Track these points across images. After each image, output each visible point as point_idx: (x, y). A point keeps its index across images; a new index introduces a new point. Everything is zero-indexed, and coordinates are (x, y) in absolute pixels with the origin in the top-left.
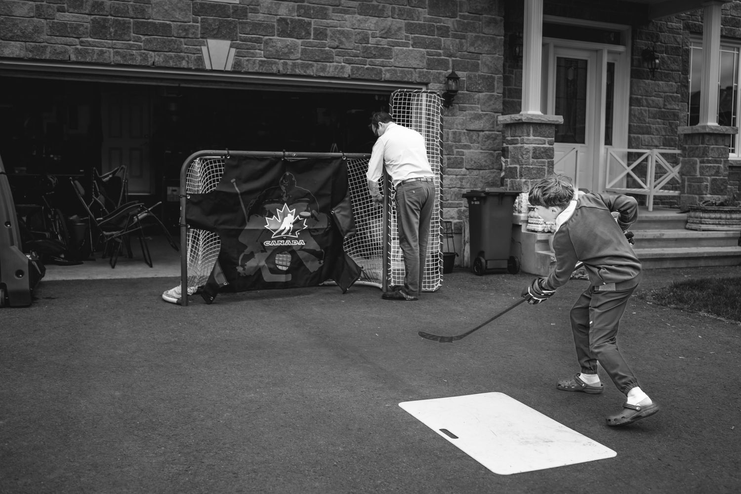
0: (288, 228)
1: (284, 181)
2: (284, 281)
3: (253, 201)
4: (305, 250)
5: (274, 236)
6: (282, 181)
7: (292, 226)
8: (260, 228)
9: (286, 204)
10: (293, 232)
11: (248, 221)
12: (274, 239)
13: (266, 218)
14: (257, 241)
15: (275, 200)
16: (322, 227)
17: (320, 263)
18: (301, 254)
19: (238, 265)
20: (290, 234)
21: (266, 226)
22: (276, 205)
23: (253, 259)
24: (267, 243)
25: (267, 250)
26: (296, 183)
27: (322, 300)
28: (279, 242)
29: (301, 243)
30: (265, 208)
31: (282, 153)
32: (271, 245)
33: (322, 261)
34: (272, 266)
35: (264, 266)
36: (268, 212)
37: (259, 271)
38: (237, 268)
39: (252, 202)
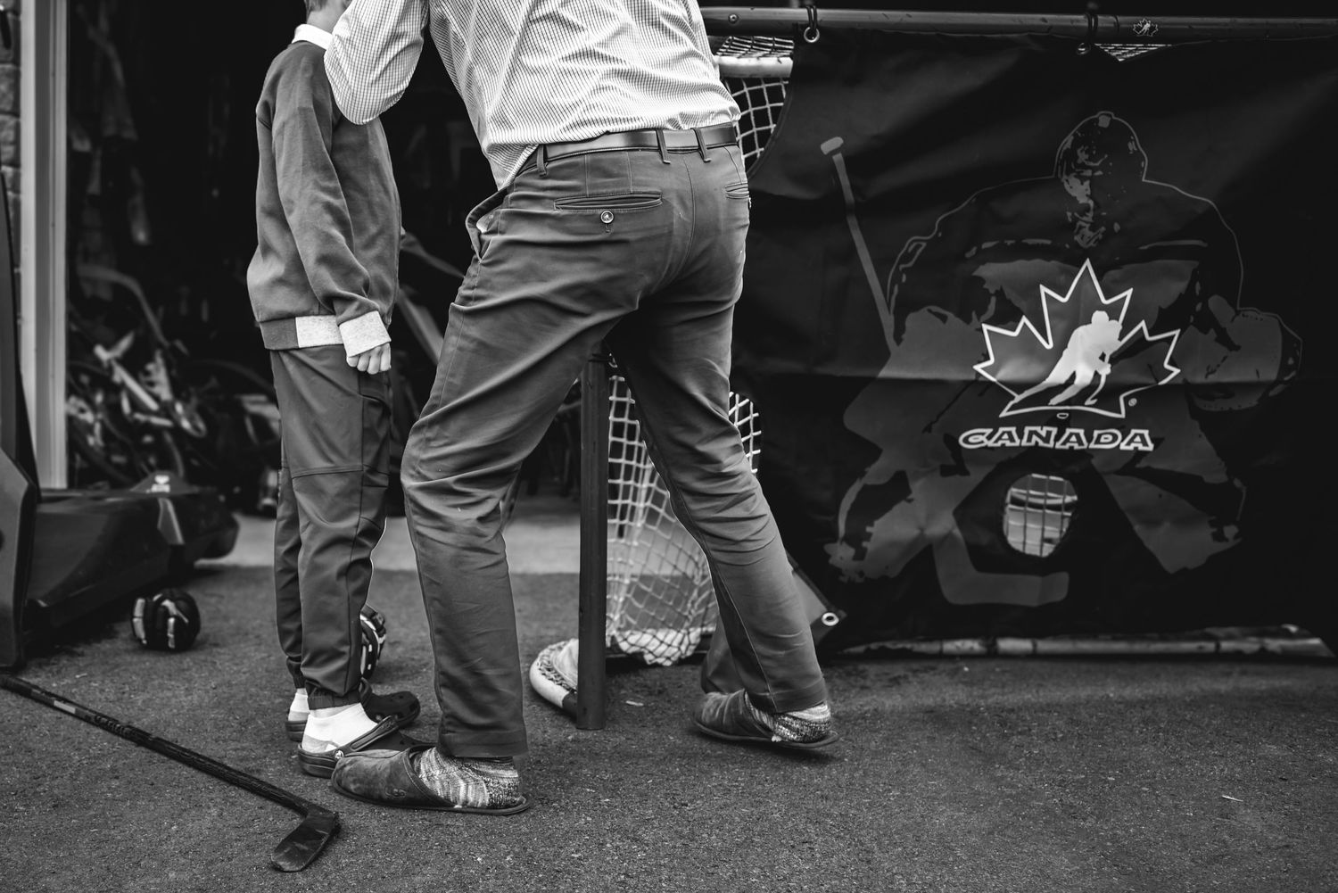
0: (1084, 378)
1: (1082, 157)
2: (1034, 603)
3: (916, 244)
4: (1151, 476)
5: (1014, 408)
6: (1071, 155)
7: (1105, 370)
8: (953, 374)
9: (1088, 263)
10: (1108, 396)
11: (898, 340)
12: (1008, 421)
13: (985, 327)
14: (928, 429)
15: (1030, 241)
16: (1249, 376)
17: (1219, 537)
18: (1127, 492)
19: (833, 537)
20: (1089, 402)
21: (978, 368)
22: (1037, 265)
23: (903, 504)
24: (976, 438)
25: (968, 467)
26: (1145, 164)
27: (1273, 750)
28: (1031, 433)
29: (1139, 441)
30: (981, 280)
31: (1081, 20)
32: (990, 443)
33: (1230, 531)
34: (985, 538)
35: (948, 537)
36: (993, 300)
37: (923, 556)
38: (829, 548)
39: (909, 246)
